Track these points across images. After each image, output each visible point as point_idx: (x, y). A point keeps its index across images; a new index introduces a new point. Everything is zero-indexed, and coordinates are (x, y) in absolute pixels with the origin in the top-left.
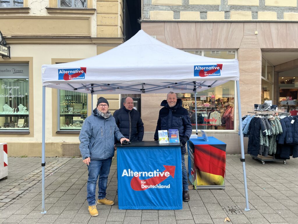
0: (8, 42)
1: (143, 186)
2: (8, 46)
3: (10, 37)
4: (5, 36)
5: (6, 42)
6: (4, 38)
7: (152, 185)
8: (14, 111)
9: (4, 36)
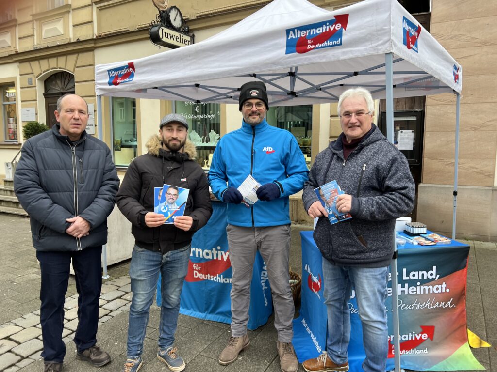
0: (191, 27)
1: (196, 274)
2: (191, 34)
3: (194, 18)
4: (187, 18)
5: (188, 27)
6: (185, 22)
7: (211, 275)
8: (203, 142)
9: (185, 19)
